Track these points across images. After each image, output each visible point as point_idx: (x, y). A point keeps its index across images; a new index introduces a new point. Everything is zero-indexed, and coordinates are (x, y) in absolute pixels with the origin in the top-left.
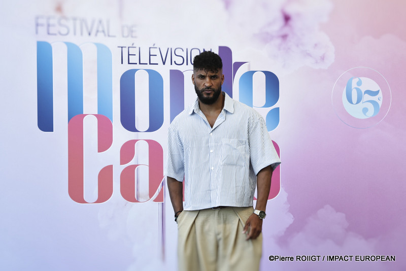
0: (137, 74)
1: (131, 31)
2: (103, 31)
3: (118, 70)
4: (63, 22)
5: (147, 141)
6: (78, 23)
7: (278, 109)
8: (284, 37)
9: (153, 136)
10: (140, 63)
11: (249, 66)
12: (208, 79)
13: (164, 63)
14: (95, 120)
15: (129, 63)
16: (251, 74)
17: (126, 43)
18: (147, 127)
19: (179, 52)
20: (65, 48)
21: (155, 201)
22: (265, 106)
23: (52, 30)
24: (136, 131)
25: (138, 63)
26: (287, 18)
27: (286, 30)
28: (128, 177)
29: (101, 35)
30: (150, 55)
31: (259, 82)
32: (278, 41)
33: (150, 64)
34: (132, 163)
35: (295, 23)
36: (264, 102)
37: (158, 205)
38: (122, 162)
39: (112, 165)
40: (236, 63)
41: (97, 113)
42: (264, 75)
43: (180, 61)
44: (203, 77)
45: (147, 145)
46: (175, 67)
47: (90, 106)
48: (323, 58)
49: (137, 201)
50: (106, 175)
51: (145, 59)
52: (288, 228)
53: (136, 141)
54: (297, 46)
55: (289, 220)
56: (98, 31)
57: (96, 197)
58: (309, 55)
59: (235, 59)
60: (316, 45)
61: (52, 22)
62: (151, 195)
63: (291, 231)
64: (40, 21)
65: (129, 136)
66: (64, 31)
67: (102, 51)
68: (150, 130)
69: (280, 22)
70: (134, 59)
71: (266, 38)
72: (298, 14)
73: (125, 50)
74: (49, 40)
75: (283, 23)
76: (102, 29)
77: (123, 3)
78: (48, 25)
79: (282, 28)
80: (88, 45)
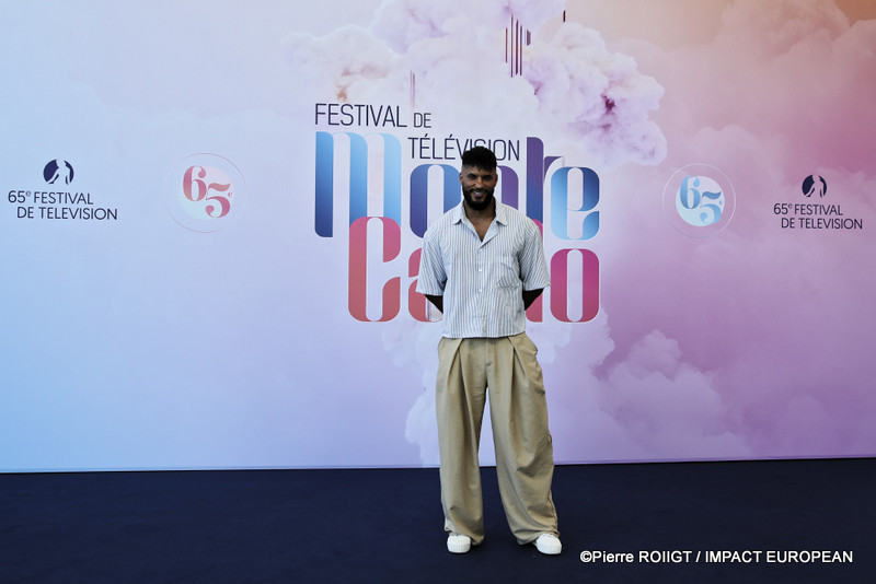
0: (430, 171)
1: (424, 120)
2: (393, 121)
3: (409, 165)
4: (346, 109)
6: (363, 109)
7: (597, 213)
8: (606, 127)
10: (434, 158)
11: (564, 161)
12: (479, 179)
14: (381, 224)
15: (421, 158)
16: (565, 170)
17: (420, 132)
20: (348, 140)
22: (582, 209)
23: (334, 119)
25: (432, 157)
26: (609, 105)
27: (609, 119)
29: (389, 124)
30: (446, 148)
31: (576, 180)
32: (599, 132)
33: (446, 158)
35: (618, 110)
36: (581, 205)
38: (410, 275)
39: (400, 278)
40: (547, 158)
41: (382, 216)
42: (581, 173)
44: (473, 176)
47: (375, 208)
48: (652, 153)
49: (428, 321)
50: (392, 288)
51: (440, 152)
52: (608, 357)
54: (622, 138)
55: (609, 346)
56: (385, 120)
57: (380, 315)
58: (636, 149)
59: (546, 154)
60: (644, 137)
61: (333, 109)
63: (612, 360)
64: (321, 109)
66: (347, 120)
67: (391, 144)
69: (602, 109)
70: (426, 153)
71: (583, 128)
72: (624, 100)
73: (417, 142)
74: (331, 130)
75: (604, 111)
76: (391, 117)
77: (416, 87)
78: (330, 114)
79: (603, 116)
80: (374, 137)
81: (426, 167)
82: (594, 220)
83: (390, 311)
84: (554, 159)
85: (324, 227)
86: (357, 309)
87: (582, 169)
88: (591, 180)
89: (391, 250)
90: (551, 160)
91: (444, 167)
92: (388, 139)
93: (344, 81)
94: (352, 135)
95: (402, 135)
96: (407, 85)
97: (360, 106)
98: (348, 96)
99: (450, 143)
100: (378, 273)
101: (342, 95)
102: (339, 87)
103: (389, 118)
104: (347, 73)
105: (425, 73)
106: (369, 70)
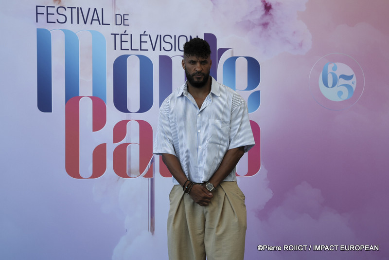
0: (129, 60)
1: (123, 19)
2: (98, 20)
3: (112, 56)
4: (61, 11)
5: (138, 121)
6: (75, 11)
7: (259, 92)
8: (265, 25)
9: (143, 116)
10: (132, 50)
11: (232, 52)
12: (198, 64)
13: (154, 50)
14: (91, 101)
15: (121, 49)
17: (120, 30)
18: (138, 108)
19: (167, 39)
20: (63, 35)
21: (145, 176)
22: (247, 89)
23: (51, 18)
24: (127, 112)
25: (130, 49)
26: (268, 8)
27: (267, 19)
28: (121, 154)
29: (96, 23)
30: (141, 42)
31: (242, 67)
32: (260, 29)
33: (141, 50)
34: (124, 141)
35: (275, 12)
36: (246, 85)
37: (147, 181)
38: (115, 141)
39: (105, 144)
40: (220, 49)
41: (92, 96)
42: (246, 61)
43: (168, 47)
44: (194, 63)
45: (137, 125)
46: (164, 53)
47: (86, 89)
48: (301, 45)
49: (129, 177)
50: (100, 152)
51: (136, 45)
52: (267, 203)
53: (128, 121)
54: (277, 33)
55: (268, 195)
56: (93, 20)
57: (91, 173)
58: (288, 42)
59: (219, 46)
60: (294, 32)
61: (50, 10)
62: (141, 171)
63: (271, 205)
64: (40, 10)
65: (122, 116)
66: (62, 19)
67: (97, 38)
68: (140, 111)
69: (261, 11)
71: (247, 26)
72: (278, 4)
73: (118, 37)
74: (49, 27)
75: (263, 12)
76: (96, 17)
78: (48, 14)
79: (263, 16)
80: (84, 32)
81: (127, 56)
82: (256, 97)
83: (99, 169)
84: (225, 50)
85: (45, 104)
86: (73, 168)
87: (247, 58)
88: (254, 66)
89: (99, 122)
90: (222, 51)
91: (140, 57)
92: (95, 34)
94: (65, 31)
95: (106, 32)
97: (72, 8)
99: (144, 38)
100: (89, 140)
103: (95, 17)
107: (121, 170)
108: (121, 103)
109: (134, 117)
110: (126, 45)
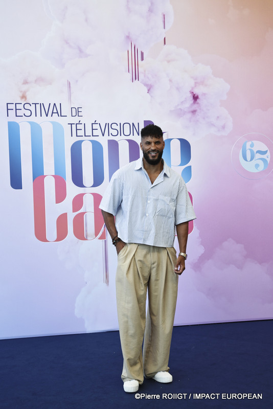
0: (83, 144)
1: (78, 112)
2: (57, 113)
3: (69, 142)
4: (27, 106)
5: (93, 194)
6: (38, 106)
7: (190, 167)
8: (194, 112)
9: (96, 190)
10: (85, 136)
11: (167, 135)
12: (153, 144)
13: (103, 135)
14: (53, 179)
15: (77, 136)
16: (169, 141)
17: (75, 120)
18: (92, 183)
19: (114, 126)
20: (29, 126)
21: (99, 239)
22: (181, 165)
23: (19, 113)
24: (83, 186)
26: (195, 98)
27: (195, 107)
28: (79, 222)
29: (55, 115)
30: (93, 129)
31: (176, 147)
32: (189, 115)
33: (93, 136)
34: (81, 211)
35: (201, 101)
36: (179, 162)
37: (102, 242)
38: (74, 211)
39: (66, 213)
41: (54, 174)
42: (179, 142)
43: (115, 133)
44: (149, 143)
45: (92, 197)
46: (111, 138)
47: (49, 169)
48: (224, 127)
49: (86, 240)
50: (62, 221)
51: (89, 132)
52: (200, 257)
53: (84, 194)
54: (204, 118)
55: (201, 250)
56: (53, 113)
57: (55, 238)
58: (213, 125)
60: (218, 117)
61: (18, 107)
62: (96, 234)
63: (203, 259)
64: (10, 106)
65: (78, 190)
66: (28, 113)
67: (57, 128)
68: (94, 186)
69: (191, 101)
70: (80, 133)
71: (179, 113)
72: (204, 94)
73: (74, 126)
74: (17, 120)
75: (192, 102)
76: (56, 110)
77: (72, 90)
78: (16, 109)
79: (192, 105)
80: (46, 124)
81: (82, 141)
82: (188, 172)
83: (62, 234)
85: (16, 182)
86: (41, 234)
87: (180, 139)
88: (185, 146)
89: (60, 196)
91: (92, 141)
92: (55, 124)
93: (25, 88)
94: (31, 123)
95: (64, 122)
96: (66, 89)
97: (35, 104)
98: (28, 97)
99: (95, 126)
100: (53, 210)
101: (24, 97)
102: (21, 92)
103: (55, 111)
104: (26, 82)
105: (77, 81)
106: (40, 80)
107: (80, 234)
108: (78, 180)
109: (88, 191)
110: (81, 133)
